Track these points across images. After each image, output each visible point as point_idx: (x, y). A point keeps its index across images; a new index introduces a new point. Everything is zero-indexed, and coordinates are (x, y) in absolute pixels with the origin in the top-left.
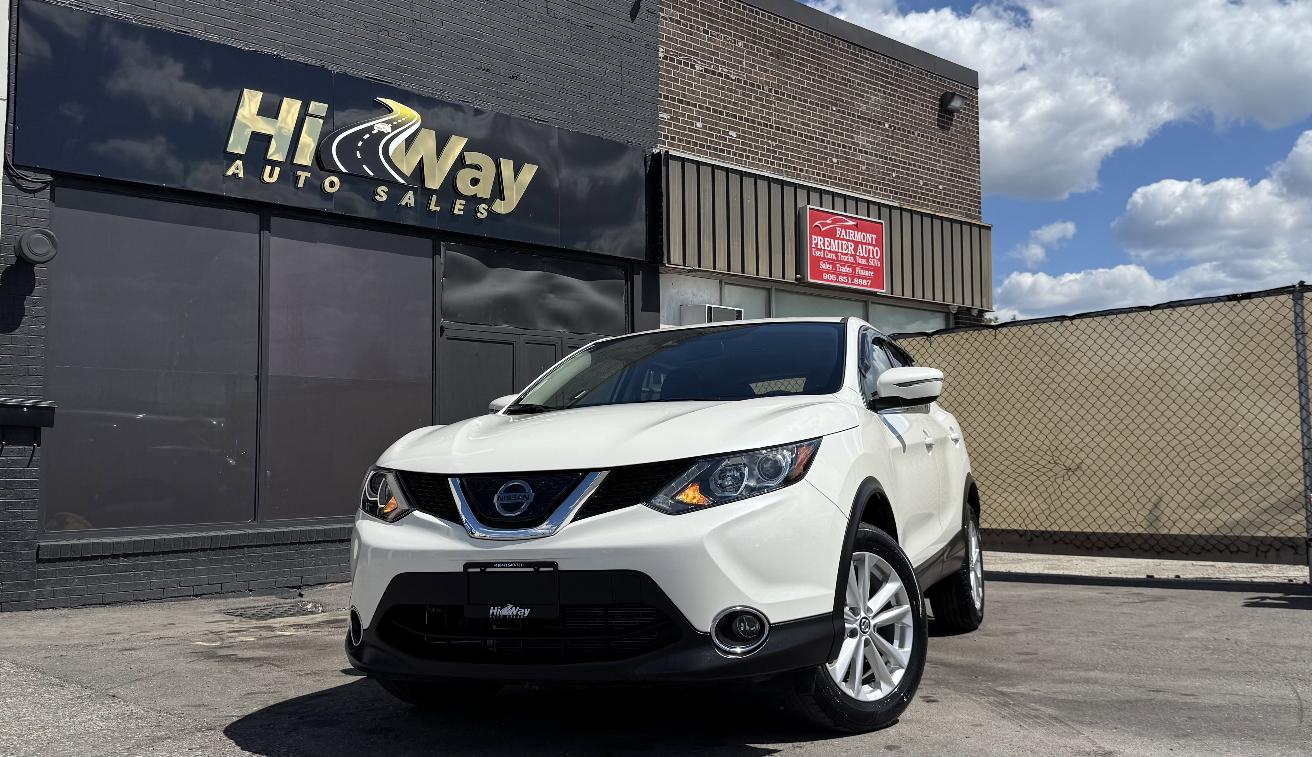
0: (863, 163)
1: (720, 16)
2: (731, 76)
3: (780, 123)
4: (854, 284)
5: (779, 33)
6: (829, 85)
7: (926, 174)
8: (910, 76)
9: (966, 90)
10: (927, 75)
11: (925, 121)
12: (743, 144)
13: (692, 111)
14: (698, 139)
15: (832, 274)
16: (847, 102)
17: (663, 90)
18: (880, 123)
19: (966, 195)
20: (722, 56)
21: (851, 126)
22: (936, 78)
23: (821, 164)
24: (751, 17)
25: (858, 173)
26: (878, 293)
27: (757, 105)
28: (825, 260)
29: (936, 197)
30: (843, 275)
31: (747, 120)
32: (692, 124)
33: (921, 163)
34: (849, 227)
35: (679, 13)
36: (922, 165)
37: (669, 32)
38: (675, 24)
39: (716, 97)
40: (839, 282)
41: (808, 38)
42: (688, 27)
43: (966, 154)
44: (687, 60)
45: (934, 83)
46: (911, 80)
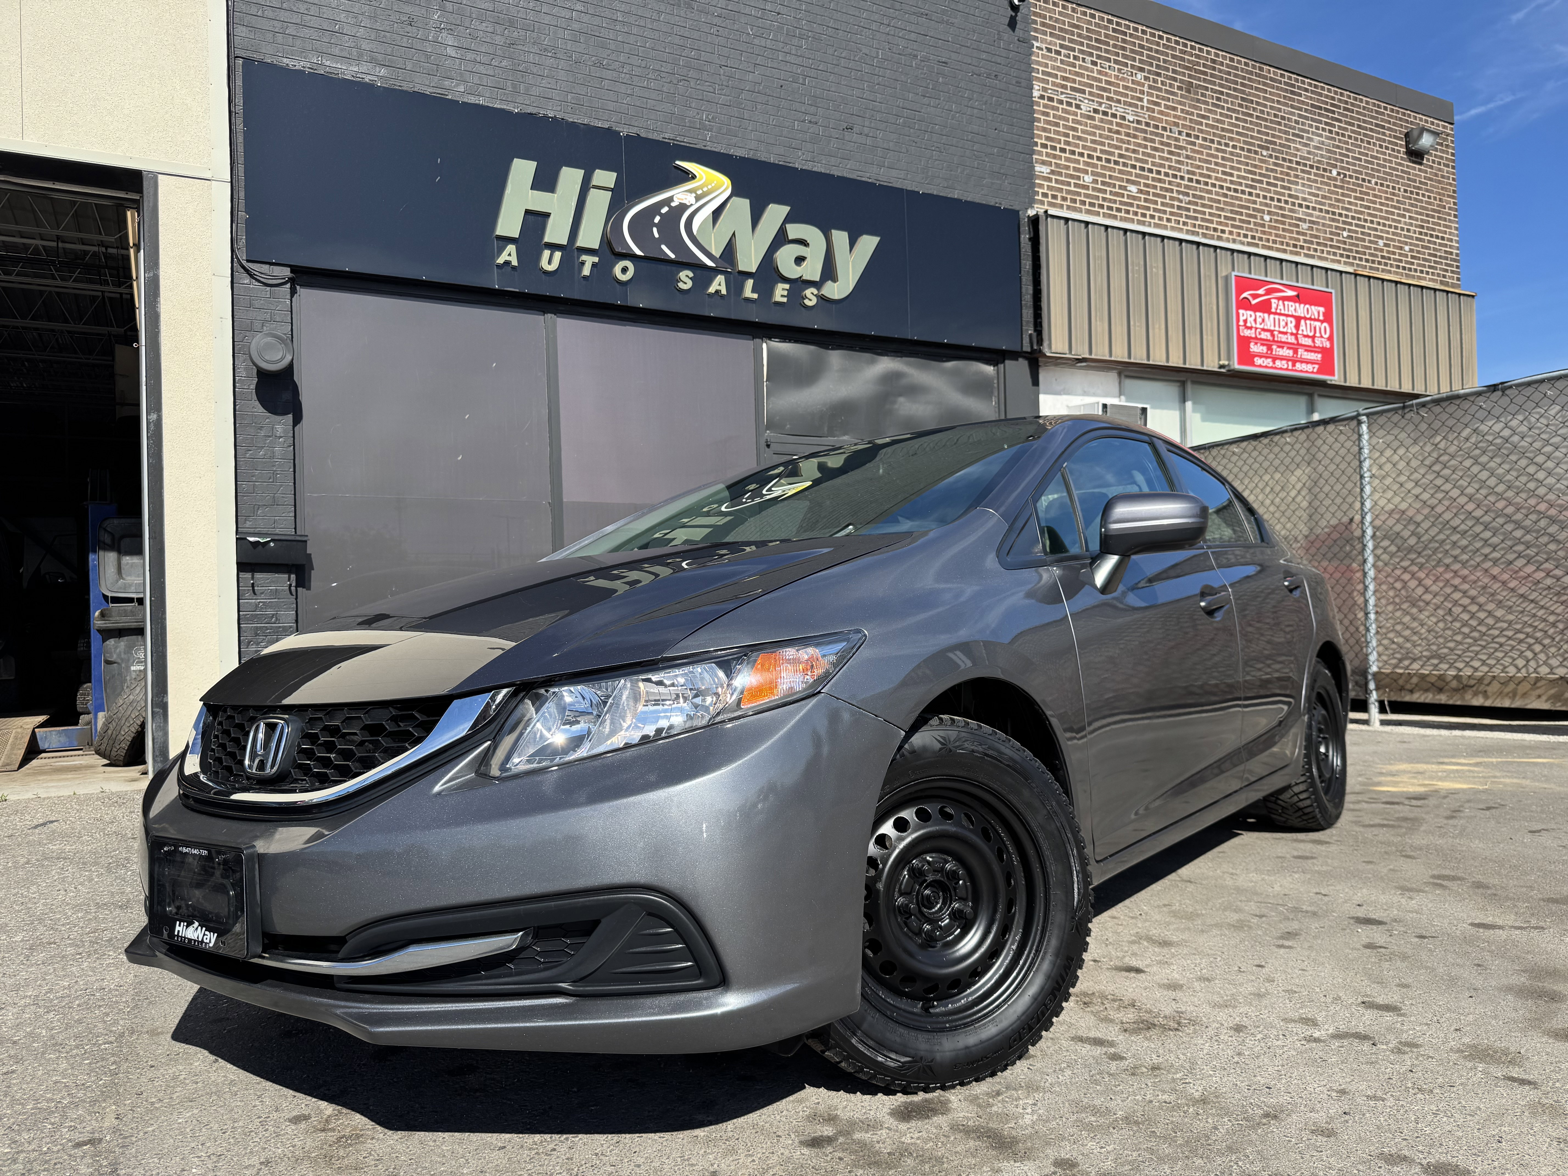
1: (1112, 42)
2: (1128, 117)
3: (1194, 173)
4: (1296, 371)
5: (1189, 61)
6: (1257, 125)
7: (1388, 232)
8: (1364, 110)
9: (1438, 125)
10: (1385, 108)
11: (1385, 167)
12: (1146, 200)
13: (1078, 162)
14: (1087, 196)
15: (1267, 358)
16: (1281, 145)
17: (1040, 137)
18: (1325, 170)
19: (1440, 257)
20: (1116, 92)
22: (1398, 112)
23: (1249, 222)
25: (1298, 233)
26: (1327, 382)
27: (1163, 151)
28: (1257, 340)
29: (1401, 261)
30: (1281, 359)
31: (1151, 171)
32: (1079, 178)
33: (1380, 218)
34: (1289, 298)
35: (1059, 42)
36: (1381, 221)
37: (1046, 66)
38: (1053, 55)
39: (1109, 144)
40: (1276, 368)
41: (1228, 66)
42: (1069, 58)
43: (1439, 206)
44: (1071, 98)
45: (1396, 118)
46: (1365, 115)
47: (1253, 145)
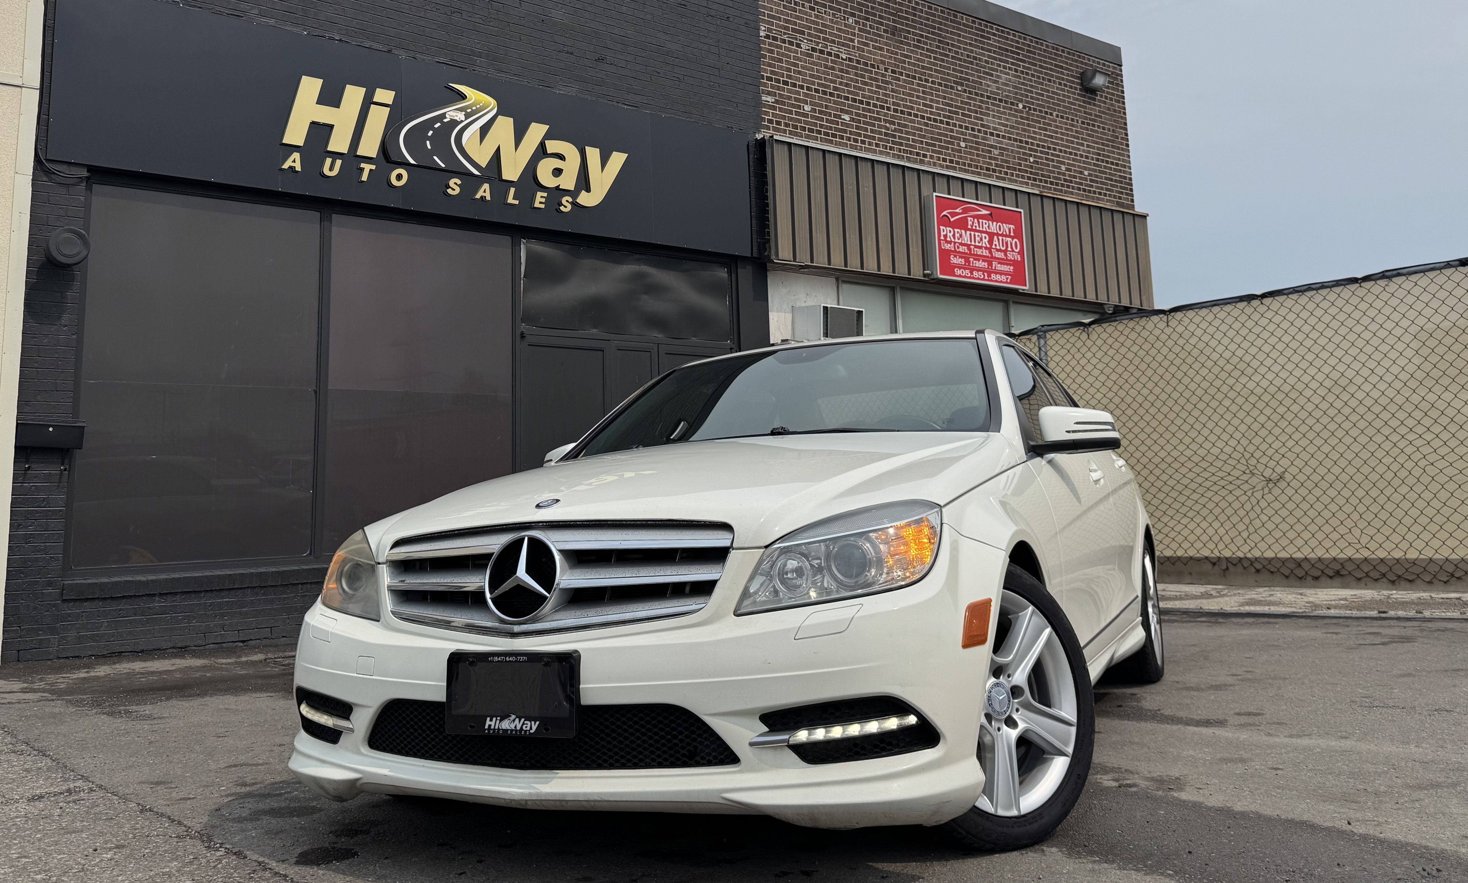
2: (841, 55)
3: (898, 105)
4: (991, 281)
5: (894, 9)
6: (952, 63)
7: (1069, 159)
8: (1044, 52)
9: (1109, 66)
10: (1063, 51)
11: (1064, 101)
12: (857, 128)
13: (798, 93)
14: (806, 122)
15: (965, 269)
16: (973, 81)
17: (765, 71)
18: (1012, 104)
19: (1115, 181)
20: (831, 34)
21: (980, 107)
22: (1074, 55)
23: (947, 148)
25: (990, 158)
26: (1021, 291)
27: (871, 85)
28: (956, 253)
29: (1081, 184)
30: (978, 270)
31: (861, 102)
32: (799, 107)
33: (1062, 147)
34: (983, 217)
36: (1063, 149)
37: (771, 10)
39: (825, 78)
40: (973, 278)
41: (926, 12)
42: (791, 3)
43: (1112, 136)
44: (792, 38)
45: (1072, 60)
46: (1045, 57)
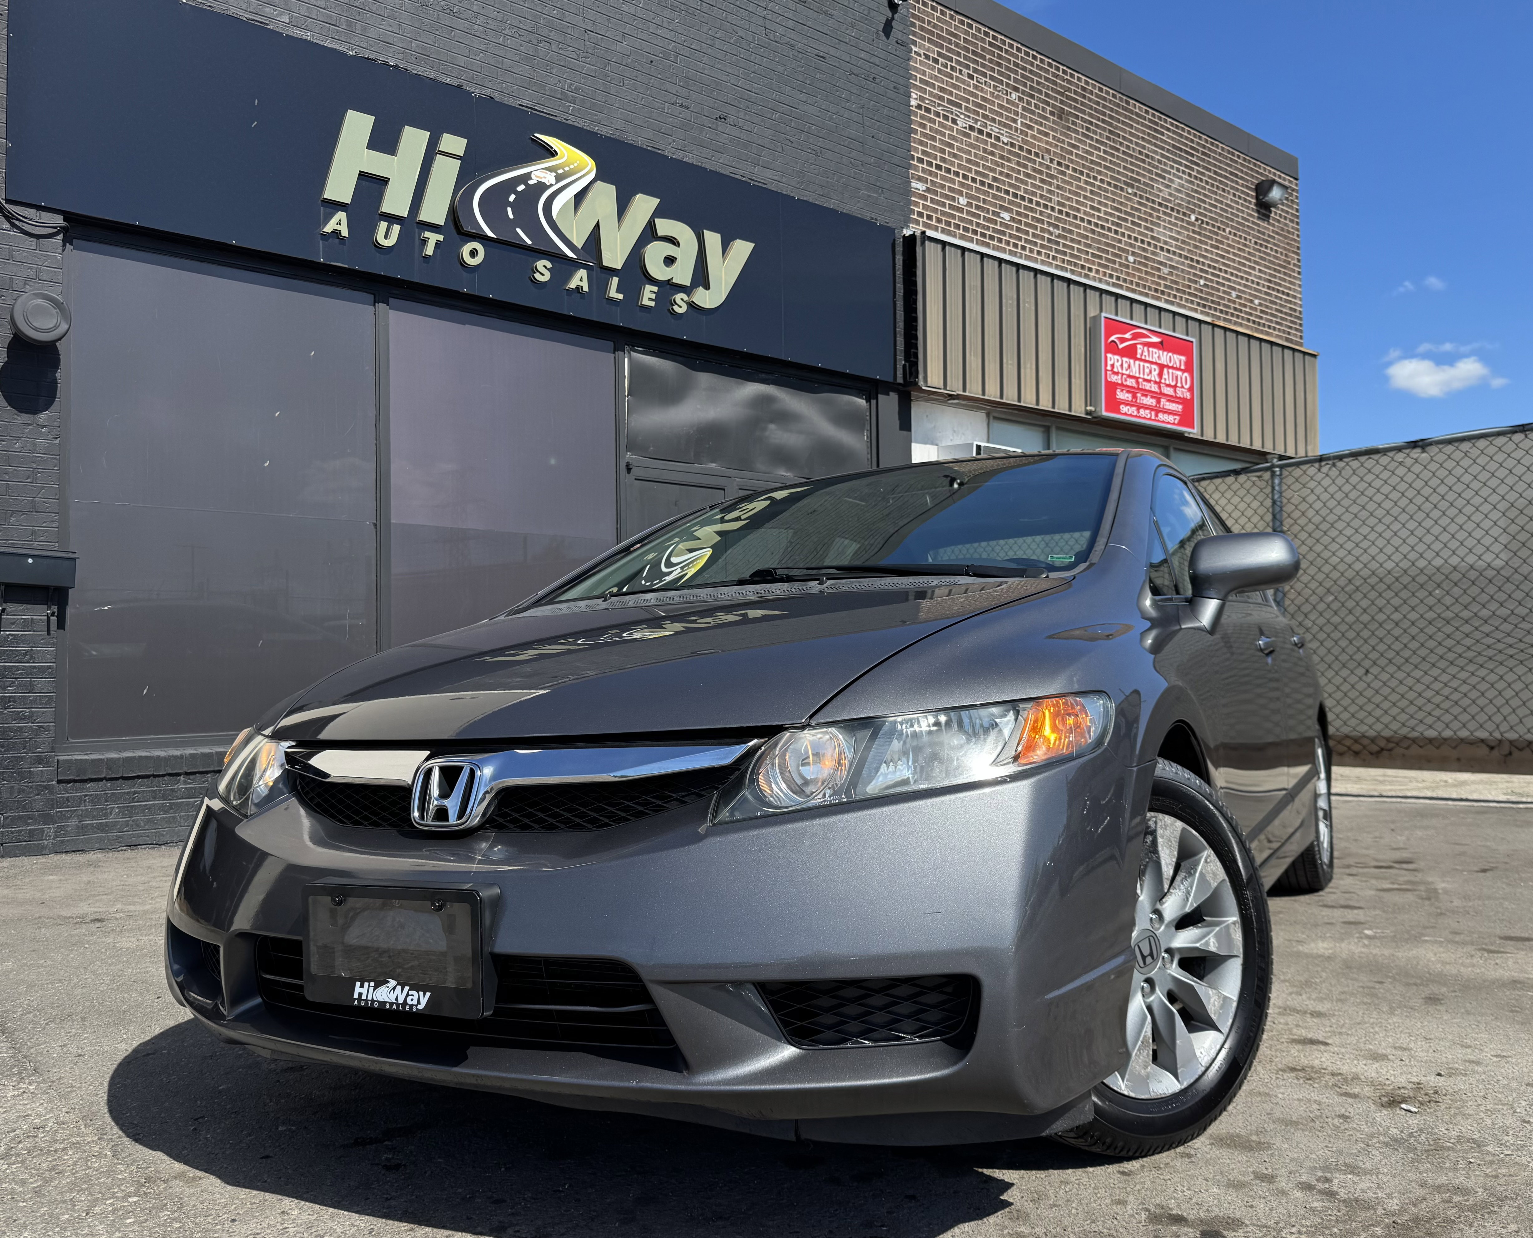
0: (1165, 265)
1: (988, 57)
2: (1002, 138)
3: (1063, 205)
4: (1158, 421)
5: (1062, 86)
6: (1124, 160)
7: (1240, 284)
8: (1219, 156)
9: (1284, 179)
10: (1239, 157)
11: (1237, 216)
12: (1018, 230)
13: (953, 181)
14: (961, 219)
15: (1132, 406)
16: (1145, 184)
17: (917, 150)
18: (1184, 214)
19: (1286, 314)
20: (991, 110)
21: (1151, 215)
22: (1249, 162)
23: (1114, 262)
24: (1026, 62)
25: (1159, 277)
26: (1186, 435)
27: (1035, 178)
28: (1123, 387)
29: (1251, 314)
30: (1146, 407)
31: (1023, 198)
32: (953, 199)
33: (1233, 269)
34: (1153, 345)
35: (936, 49)
36: (1235, 272)
37: (924, 73)
38: (931, 63)
39: (983, 165)
40: (1140, 417)
41: (1097, 96)
42: (947, 68)
43: (1285, 261)
44: (947, 111)
45: (1248, 168)
46: (1220, 162)
47: (1119, 180)
